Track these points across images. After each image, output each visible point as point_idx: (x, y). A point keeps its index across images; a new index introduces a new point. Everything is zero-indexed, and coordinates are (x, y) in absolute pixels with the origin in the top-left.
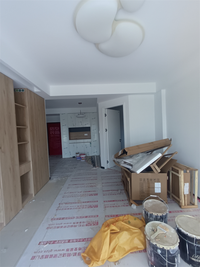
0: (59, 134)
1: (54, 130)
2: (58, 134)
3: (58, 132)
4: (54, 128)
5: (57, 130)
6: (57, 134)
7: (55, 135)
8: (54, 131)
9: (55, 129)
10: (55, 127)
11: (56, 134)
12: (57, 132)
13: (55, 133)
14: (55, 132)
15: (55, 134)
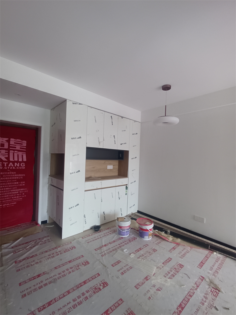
0: (23, 162)
1: (6, 146)
2: (20, 160)
3: (20, 154)
4: (8, 141)
5: (18, 147)
6: (17, 162)
7: (11, 164)
8: (8, 150)
9: (9, 144)
10: (11, 139)
11: (13, 162)
12: (16, 155)
13: (8, 158)
14: (9, 155)
15: (9, 161)
